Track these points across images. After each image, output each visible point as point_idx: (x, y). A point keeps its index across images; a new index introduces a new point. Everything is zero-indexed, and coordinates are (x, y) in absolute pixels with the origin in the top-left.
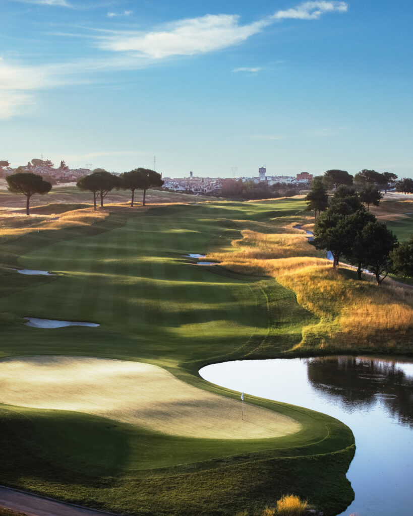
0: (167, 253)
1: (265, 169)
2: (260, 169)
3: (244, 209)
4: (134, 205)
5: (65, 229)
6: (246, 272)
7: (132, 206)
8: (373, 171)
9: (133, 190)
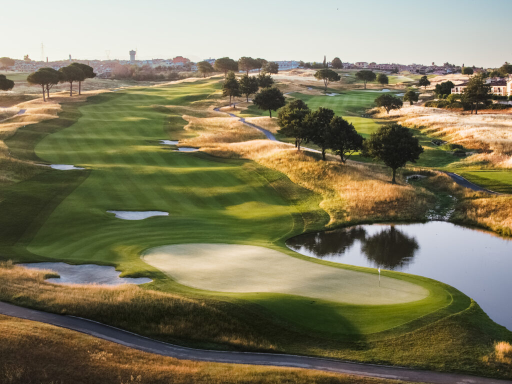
0: (147, 141)
1: (135, 52)
2: (130, 52)
3: (159, 93)
4: (73, 95)
5: (42, 122)
6: (223, 155)
7: (71, 96)
8: (250, 58)
9: (71, 83)
